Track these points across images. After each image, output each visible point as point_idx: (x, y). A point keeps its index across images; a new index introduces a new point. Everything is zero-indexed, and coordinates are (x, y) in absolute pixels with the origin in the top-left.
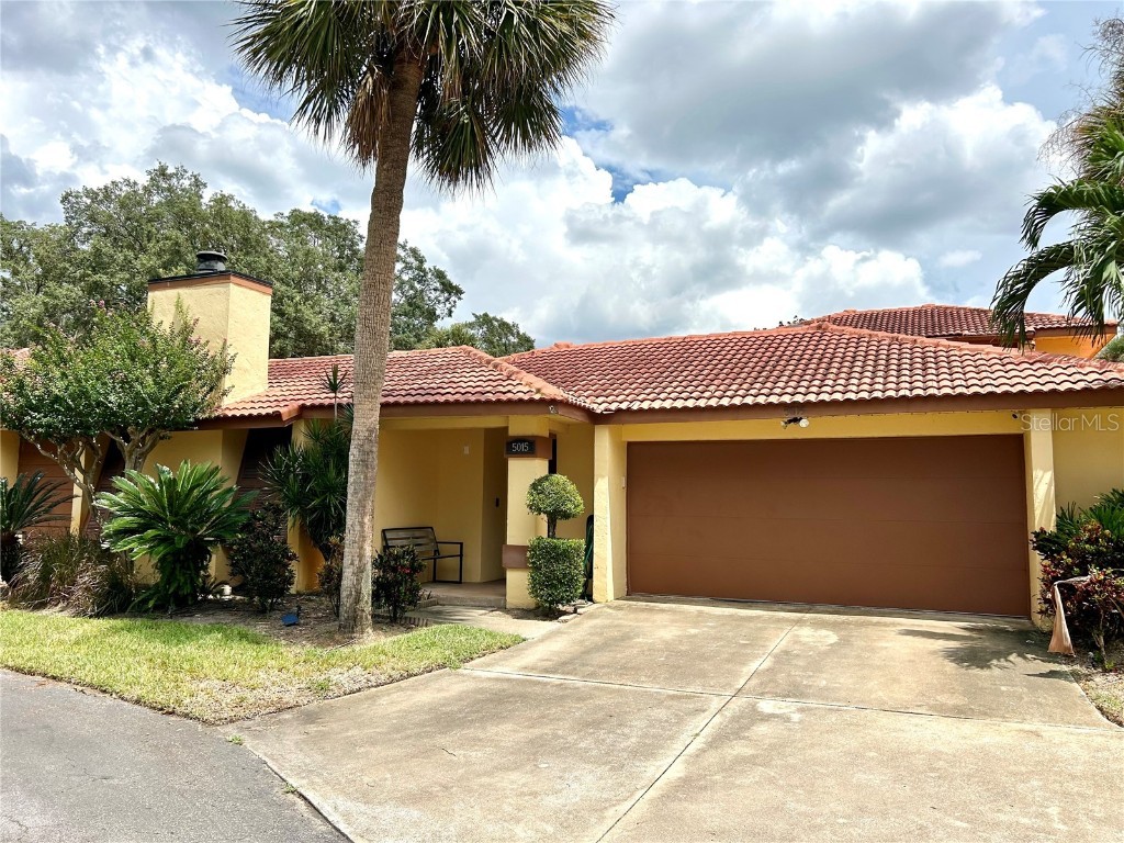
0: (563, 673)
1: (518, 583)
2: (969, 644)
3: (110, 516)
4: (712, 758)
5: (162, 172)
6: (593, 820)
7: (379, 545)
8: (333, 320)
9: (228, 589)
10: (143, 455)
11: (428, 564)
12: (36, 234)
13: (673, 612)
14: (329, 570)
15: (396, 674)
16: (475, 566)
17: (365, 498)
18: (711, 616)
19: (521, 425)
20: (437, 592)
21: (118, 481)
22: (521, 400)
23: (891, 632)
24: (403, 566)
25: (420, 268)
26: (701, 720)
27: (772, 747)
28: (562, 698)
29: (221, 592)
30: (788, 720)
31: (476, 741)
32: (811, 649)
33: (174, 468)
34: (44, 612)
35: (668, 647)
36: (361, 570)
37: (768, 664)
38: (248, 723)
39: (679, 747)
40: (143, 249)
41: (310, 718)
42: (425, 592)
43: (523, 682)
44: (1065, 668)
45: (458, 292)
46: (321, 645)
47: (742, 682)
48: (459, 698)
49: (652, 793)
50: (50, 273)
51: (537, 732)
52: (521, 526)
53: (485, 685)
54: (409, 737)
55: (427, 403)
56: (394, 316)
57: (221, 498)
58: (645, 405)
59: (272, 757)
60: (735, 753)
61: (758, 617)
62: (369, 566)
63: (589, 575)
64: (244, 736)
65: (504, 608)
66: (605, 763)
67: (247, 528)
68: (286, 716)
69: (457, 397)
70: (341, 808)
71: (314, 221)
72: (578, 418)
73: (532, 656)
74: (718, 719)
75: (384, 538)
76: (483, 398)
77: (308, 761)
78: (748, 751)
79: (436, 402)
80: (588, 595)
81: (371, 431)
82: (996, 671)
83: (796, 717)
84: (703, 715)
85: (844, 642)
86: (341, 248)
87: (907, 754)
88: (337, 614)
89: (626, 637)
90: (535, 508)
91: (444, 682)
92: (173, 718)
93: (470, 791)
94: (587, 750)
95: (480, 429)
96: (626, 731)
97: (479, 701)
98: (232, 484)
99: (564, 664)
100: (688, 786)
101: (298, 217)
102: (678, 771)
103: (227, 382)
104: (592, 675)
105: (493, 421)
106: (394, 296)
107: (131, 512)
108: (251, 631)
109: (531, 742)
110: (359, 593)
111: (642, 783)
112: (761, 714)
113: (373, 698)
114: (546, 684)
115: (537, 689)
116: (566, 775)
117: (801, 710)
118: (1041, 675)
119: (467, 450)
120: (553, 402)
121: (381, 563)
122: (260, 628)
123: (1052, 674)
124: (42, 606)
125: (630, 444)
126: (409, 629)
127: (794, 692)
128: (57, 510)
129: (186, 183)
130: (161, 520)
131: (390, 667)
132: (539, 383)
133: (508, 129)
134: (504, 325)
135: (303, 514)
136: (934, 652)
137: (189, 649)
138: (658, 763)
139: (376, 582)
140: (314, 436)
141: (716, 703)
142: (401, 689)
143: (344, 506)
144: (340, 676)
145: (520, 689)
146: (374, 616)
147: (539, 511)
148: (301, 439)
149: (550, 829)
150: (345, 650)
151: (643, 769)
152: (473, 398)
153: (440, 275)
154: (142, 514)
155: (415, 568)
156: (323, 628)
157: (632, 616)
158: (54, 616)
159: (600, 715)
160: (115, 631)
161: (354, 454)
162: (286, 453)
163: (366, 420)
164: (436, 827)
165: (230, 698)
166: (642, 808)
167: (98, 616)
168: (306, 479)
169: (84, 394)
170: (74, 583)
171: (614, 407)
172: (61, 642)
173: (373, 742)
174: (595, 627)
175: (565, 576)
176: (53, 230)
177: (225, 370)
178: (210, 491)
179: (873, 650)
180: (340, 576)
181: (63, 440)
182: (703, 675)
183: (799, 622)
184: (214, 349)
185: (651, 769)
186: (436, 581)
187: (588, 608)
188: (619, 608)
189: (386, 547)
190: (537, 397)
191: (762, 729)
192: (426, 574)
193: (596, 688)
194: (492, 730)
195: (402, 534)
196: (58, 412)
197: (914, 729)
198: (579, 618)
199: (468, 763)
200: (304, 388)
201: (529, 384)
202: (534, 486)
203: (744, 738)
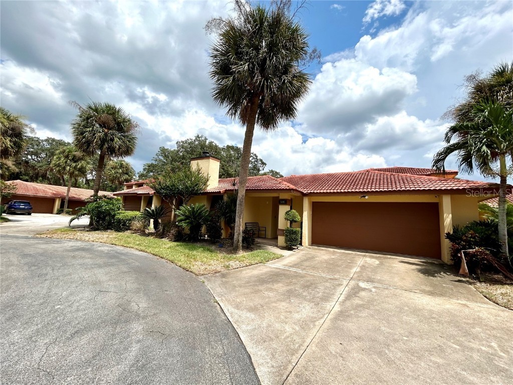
0: (295, 268)
1: (281, 240)
2: (423, 267)
3: (179, 216)
4: (348, 303)
5: (198, 136)
6: (312, 326)
7: (244, 227)
8: (235, 171)
9: (206, 236)
10: (188, 201)
11: (256, 232)
12: (171, 151)
13: (326, 250)
14: (231, 233)
15: (248, 264)
16: (269, 234)
17: (241, 214)
18: (337, 252)
19: (283, 196)
20: (259, 240)
21: (181, 208)
22: (283, 189)
23: (396, 261)
24: (250, 233)
25: (256, 159)
26: (341, 289)
27: (368, 302)
28: (296, 276)
29: (205, 237)
30: (371, 291)
31: (271, 290)
32: (371, 265)
33: (194, 205)
34: (163, 239)
35: (326, 262)
36: (239, 234)
37: (358, 270)
38: (207, 276)
39: (336, 298)
40: (193, 154)
41: (223, 276)
42: (256, 240)
43: (284, 270)
44: (464, 279)
45: (266, 164)
46: (228, 254)
47: (352, 275)
48: (266, 274)
49: (330, 316)
50: (173, 160)
51: (289, 287)
52: (282, 224)
53: (274, 270)
54: (251, 285)
55: (258, 189)
56: (249, 170)
57: (206, 213)
58: (318, 191)
59: (211, 288)
60: (356, 302)
61: (352, 253)
62: (241, 233)
63: (301, 238)
64: (205, 280)
65: (277, 246)
66: (313, 302)
67: (211, 221)
68: (217, 275)
69: (266, 188)
70: (230, 310)
71: (232, 148)
72: (299, 194)
73: (286, 261)
74: (347, 288)
75: (246, 225)
76: (273, 188)
77: (222, 291)
78: (361, 302)
79: (260, 189)
80: (301, 244)
81: (243, 196)
82: (439, 278)
83: (374, 290)
84: (342, 286)
85: (381, 264)
86: (238, 154)
87: (420, 310)
88: (233, 245)
89: (313, 258)
90: (286, 219)
91: (262, 268)
92: (187, 272)
93: (270, 308)
94: (306, 296)
95: (271, 197)
96: (318, 290)
97: (271, 275)
98: (208, 209)
99: (296, 265)
100: (342, 315)
101: (228, 147)
102: (337, 308)
103: (208, 183)
104: (304, 269)
105: (275, 195)
106: (250, 165)
107: (183, 215)
108: (211, 248)
109: (288, 291)
110: (238, 240)
111: (327, 311)
112: (361, 287)
113: (241, 271)
114: (291, 271)
115: (288, 273)
116: (300, 305)
117: (374, 287)
118: (455, 281)
119: (267, 203)
120: (293, 189)
121: (244, 232)
122: (213, 247)
123: (459, 281)
124: (162, 238)
125: (313, 202)
126: (252, 251)
127: (370, 280)
128: (167, 214)
129: (203, 139)
130: (190, 218)
131: (247, 262)
132: (288, 184)
133: (282, 115)
134: (276, 172)
135: (226, 218)
136: (413, 270)
137: (195, 252)
138: (330, 304)
139: (243, 237)
140: (229, 197)
141: (345, 283)
142: (249, 269)
143: (235, 216)
144: (232, 263)
145: (283, 272)
146: (242, 246)
147: (288, 220)
148: (225, 198)
149: (297, 328)
150: (235, 256)
151: (325, 306)
152: (270, 188)
153: (261, 160)
154: (186, 216)
155: (254, 234)
156: (229, 248)
157: (314, 251)
158: (165, 240)
159: (308, 284)
160: (178, 246)
161: (238, 202)
162: (222, 202)
163: (242, 194)
164: (259, 323)
165: (203, 268)
166: (328, 323)
167: (174, 241)
168: (226, 209)
169: (174, 185)
170: (170, 232)
171: (309, 191)
172: (165, 248)
173: (241, 287)
174: (303, 253)
175: (295, 238)
176: (175, 150)
177: (208, 180)
178: (202, 211)
179: (392, 267)
180: (234, 235)
181: (169, 197)
182: (339, 272)
183: (364, 256)
184: (205, 175)
185: (328, 306)
186: (259, 237)
187: (301, 248)
188: (310, 248)
189: (246, 228)
190: (288, 188)
191: (363, 294)
192: (256, 235)
193: (306, 274)
194: (276, 286)
195: (250, 224)
196: (168, 190)
197: (418, 299)
198: (299, 251)
199: (269, 297)
200: (226, 186)
201: (286, 185)
202: (286, 213)
203: (357, 296)
